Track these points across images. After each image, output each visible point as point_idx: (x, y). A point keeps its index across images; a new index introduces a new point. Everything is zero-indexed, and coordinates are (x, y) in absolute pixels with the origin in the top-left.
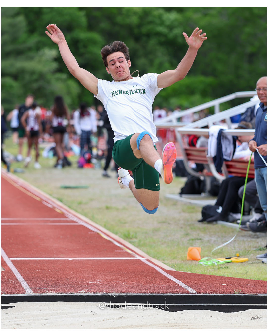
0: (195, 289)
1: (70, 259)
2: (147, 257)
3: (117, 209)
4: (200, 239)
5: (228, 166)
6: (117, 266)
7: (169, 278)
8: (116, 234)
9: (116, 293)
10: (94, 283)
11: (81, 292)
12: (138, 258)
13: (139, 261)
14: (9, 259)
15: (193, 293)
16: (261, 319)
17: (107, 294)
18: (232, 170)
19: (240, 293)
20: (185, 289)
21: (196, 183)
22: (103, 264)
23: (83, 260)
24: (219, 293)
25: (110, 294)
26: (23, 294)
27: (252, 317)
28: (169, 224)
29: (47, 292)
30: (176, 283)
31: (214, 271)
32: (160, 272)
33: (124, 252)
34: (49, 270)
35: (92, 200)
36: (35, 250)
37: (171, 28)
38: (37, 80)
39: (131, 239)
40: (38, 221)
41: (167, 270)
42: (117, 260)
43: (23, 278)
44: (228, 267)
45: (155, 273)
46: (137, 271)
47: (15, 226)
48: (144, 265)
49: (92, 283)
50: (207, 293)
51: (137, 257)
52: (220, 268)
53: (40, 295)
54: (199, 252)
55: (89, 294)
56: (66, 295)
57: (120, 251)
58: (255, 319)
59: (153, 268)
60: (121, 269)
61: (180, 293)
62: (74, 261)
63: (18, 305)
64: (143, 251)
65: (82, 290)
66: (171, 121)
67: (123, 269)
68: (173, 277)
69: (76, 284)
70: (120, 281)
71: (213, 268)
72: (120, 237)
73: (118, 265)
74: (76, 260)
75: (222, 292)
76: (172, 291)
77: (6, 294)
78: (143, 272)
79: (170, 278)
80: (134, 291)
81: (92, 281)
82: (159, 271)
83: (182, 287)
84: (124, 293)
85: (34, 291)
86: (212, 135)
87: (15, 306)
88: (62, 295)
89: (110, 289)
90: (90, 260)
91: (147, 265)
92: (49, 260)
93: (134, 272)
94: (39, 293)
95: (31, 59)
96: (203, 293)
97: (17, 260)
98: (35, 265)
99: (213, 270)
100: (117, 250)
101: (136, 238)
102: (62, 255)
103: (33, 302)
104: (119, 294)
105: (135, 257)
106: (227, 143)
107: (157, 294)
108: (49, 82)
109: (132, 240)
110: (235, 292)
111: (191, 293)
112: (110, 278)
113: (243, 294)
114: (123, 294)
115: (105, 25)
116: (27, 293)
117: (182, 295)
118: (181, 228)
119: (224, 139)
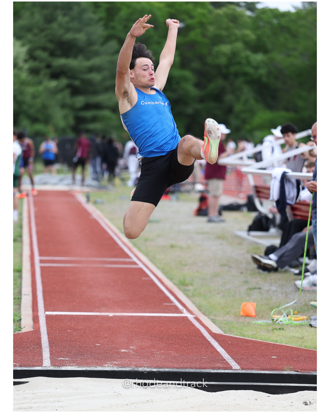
0: (239, 363)
1: (111, 315)
2: (196, 314)
3: (182, 248)
4: (260, 288)
7: (213, 346)
8: (171, 280)
9: (147, 367)
10: (126, 351)
11: (107, 365)
12: (186, 314)
13: (186, 318)
14: (45, 313)
15: (237, 370)
16: (314, 405)
17: (136, 369)
19: (291, 370)
20: (228, 363)
22: (145, 323)
23: (124, 316)
24: (267, 369)
25: (140, 369)
26: (40, 367)
27: (304, 403)
28: (230, 267)
29: (68, 364)
30: (220, 354)
31: (267, 333)
32: (205, 336)
33: (172, 306)
34: (82, 330)
35: (159, 236)
36: (78, 301)
37: (257, 68)
39: (186, 285)
40: (95, 262)
41: (214, 333)
42: (161, 317)
43: (49, 341)
44: (283, 329)
45: (199, 338)
46: (179, 334)
47: (69, 267)
48: (190, 324)
49: (123, 352)
50: (252, 369)
52: (275, 329)
54: (254, 308)
55: (116, 368)
56: (89, 369)
57: (168, 304)
58: (307, 405)
59: (198, 329)
60: (162, 331)
61: (222, 369)
62: (114, 318)
63: (33, 381)
64: (194, 303)
65: (109, 363)
66: (241, 158)
67: (164, 330)
68: (218, 344)
69: (105, 353)
70: (157, 349)
71: (266, 328)
72: (175, 284)
73: (160, 325)
74: (117, 316)
75: (270, 369)
76: (212, 366)
77: (20, 366)
78: (186, 335)
80: (168, 366)
81: (125, 349)
82: (204, 334)
83: (225, 360)
84: (157, 368)
85: (53, 364)
87: (28, 382)
88: (85, 369)
89: (142, 361)
90: (132, 316)
91: (193, 325)
92: (87, 316)
93: (176, 335)
94: (58, 366)
96: (248, 369)
97: (52, 315)
98: (69, 323)
101: (192, 285)
102: (104, 309)
104: (150, 369)
105: (182, 313)
107: (194, 370)
109: (187, 288)
110: (286, 369)
111: (234, 370)
112: (147, 344)
113: (295, 371)
114: (155, 370)
115: (196, 65)
116: (44, 365)
117: (223, 371)
118: (242, 273)
119: (288, 182)
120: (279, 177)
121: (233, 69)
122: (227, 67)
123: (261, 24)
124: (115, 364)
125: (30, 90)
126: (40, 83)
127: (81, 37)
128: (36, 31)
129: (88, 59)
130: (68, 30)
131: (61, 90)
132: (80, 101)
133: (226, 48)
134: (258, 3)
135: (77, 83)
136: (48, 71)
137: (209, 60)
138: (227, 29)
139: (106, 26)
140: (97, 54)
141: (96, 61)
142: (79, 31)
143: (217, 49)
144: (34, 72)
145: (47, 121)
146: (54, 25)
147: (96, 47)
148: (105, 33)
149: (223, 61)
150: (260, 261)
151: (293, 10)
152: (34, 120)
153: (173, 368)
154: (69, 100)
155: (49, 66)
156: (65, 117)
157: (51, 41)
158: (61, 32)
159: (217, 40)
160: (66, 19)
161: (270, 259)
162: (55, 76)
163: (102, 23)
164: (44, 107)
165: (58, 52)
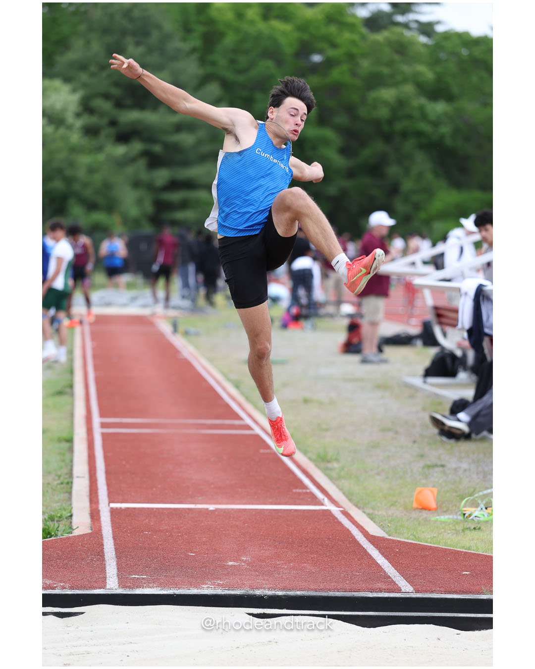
0: (411, 583)
1: (212, 507)
2: (344, 506)
3: (321, 404)
4: (443, 466)
6: (287, 525)
7: (370, 556)
9: (269, 589)
10: (235, 565)
11: (206, 586)
12: (328, 506)
13: (328, 513)
14: (109, 505)
15: (408, 592)
17: (251, 592)
20: (395, 582)
22: (264, 520)
23: (232, 509)
24: (456, 592)
25: (258, 592)
26: (102, 590)
28: (397, 433)
29: (145, 585)
30: (382, 568)
32: (358, 540)
33: (307, 493)
34: (167, 532)
37: (436, 124)
39: (329, 462)
40: (186, 426)
41: (372, 535)
42: (291, 510)
43: (116, 550)
44: (480, 529)
45: (350, 543)
46: (318, 536)
47: (147, 434)
48: (334, 522)
49: (232, 566)
50: (432, 592)
51: (326, 506)
52: (467, 529)
53: (130, 592)
54: (434, 496)
55: (219, 590)
56: (178, 592)
57: (300, 491)
59: (348, 530)
60: (292, 533)
61: (385, 592)
62: (216, 513)
63: (90, 611)
64: (341, 489)
65: (209, 583)
66: (413, 264)
67: (295, 531)
68: (379, 552)
69: (202, 567)
70: (283, 561)
71: (454, 528)
72: (310, 459)
73: (288, 523)
74: (221, 510)
75: (460, 591)
76: (370, 587)
77: (72, 588)
78: (329, 539)
79: (372, 555)
80: (301, 587)
81: (234, 561)
82: (356, 537)
83: (389, 577)
84: (283, 589)
85: (122, 584)
87: (83, 613)
88: (171, 592)
89: (260, 580)
90: (245, 510)
91: (340, 523)
92: (175, 510)
93: (313, 538)
94: (129, 588)
96: (426, 591)
97: (121, 508)
98: (147, 521)
99: (454, 534)
100: (295, 487)
101: (337, 460)
102: (200, 498)
104: (274, 592)
105: (322, 504)
107: (342, 593)
109: (329, 465)
110: (485, 591)
111: (404, 592)
112: (267, 553)
114: (280, 593)
115: (342, 119)
116: (108, 587)
117: (386, 595)
118: (415, 442)
119: (485, 301)
120: (472, 293)
121: (399, 126)
122: (390, 122)
123: (443, 56)
124: (219, 585)
125: (85, 160)
126: (100, 149)
128: (93, 68)
131: (133, 160)
132: (162, 176)
133: (388, 94)
134: (438, 23)
135: (157, 148)
136: (112, 131)
137: (362, 112)
138: (390, 64)
139: (202, 61)
143: (373, 95)
144: (91, 131)
145: (111, 207)
148: (201, 72)
149: (384, 113)
150: (443, 424)
152: (91, 206)
153: (309, 589)
154: (144, 176)
155: (113, 123)
156: (139, 202)
157: (117, 84)
159: (375, 81)
160: (142, 49)
161: (459, 420)
162: (124, 137)
163: (195, 56)
164: (107, 186)
165: (128, 102)
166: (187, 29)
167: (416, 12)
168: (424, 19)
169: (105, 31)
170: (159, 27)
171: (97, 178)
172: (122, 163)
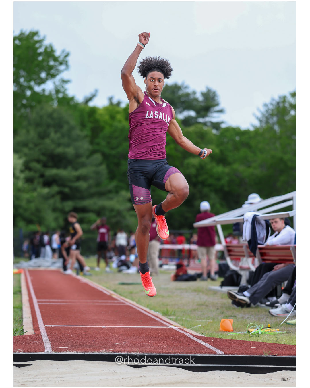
0: (222, 351)
1: (104, 327)
2: (179, 327)
4: (235, 316)
5: (262, 254)
6: (148, 332)
9: (140, 352)
10: (119, 344)
11: (103, 351)
12: (171, 327)
13: (171, 329)
14: (44, 326)
15: (221, 354)
16: (291, 380)
17: (129, 353)
18: (266, 258)
19: (270, 354)
20: (212, 351)
21: (235, 277)
22: (135, 331)
23: (116, 327)
24: (248, 354)
25: (133, 354)
26: (42, 352)
27: (282, 379)
28: (207, 306)
29: (67, 350)
30: (204, 346)
33: (159, 323)
34: (79, 334)
36: (73, 320)
38: (115, 216)
41: (197, 336)
42: (149, 328)
43: (49, 339)
44: (259, 336)
45: (185, 338)
46: (166, 336)
48: (176, 332)
49: (117, 345)
50: (234, 354)
52: (252, 336)
53: (59, 353)
54: (231, 324)
55: (111, 353)
56: (87, 353)
57: (154, 322)
58: (285, 380)
59: (184, 334)
60: (151, 335)
62: (107, 329)
63: (36, 363)
64: (178, 323)
65: (105, 350)
67: (153, 334)
68: (202, 341)
69: (100, 345)
70: (147, 343)
71: (244, 336)
74: (109, 328)
76: (198, 351)
77: (24, 352)
78: (172, 337)
79: (198, 342)
80: (158, 352)
82: (189, 336)
83: (209, 349)
84: (148, 353)
85: (53, 350)
86: (247, 220)
87: (31, 365)
88: (83, 353)
89: (134, 349)
93: (163, 336)
94: (58, 351)
95: (111, 199)
96: (231, 354)
97: (51, 327)
98: (67, 331)
100: (152, 321)
101: (174, 315)
102: (97, 324)
103: (52, 360)
104: (142, 354)
105: (168, 326)
106: (261, 228)
107: (182, 354)
108: (124, 217)
110: (265, 354)
111: (219, 354)
112: (137, 341)
113: (273, 355)
114: (146, 354)
116: (46, 351)
117: (208, 355)
118: (218, 309)
119: (258, 225)
121: (200, 179)
122: (196, 176)
123: (225, 140)
124: (110, 350)
125: (26, 196)
126: (34, 190)
127: (70, 151)
128: (31, 145)
129: (76, 169)
130: (59, 145)
131: (53, 196)
132: (69, 205)
134: (222, 122)
135: (67, 190)
136: (41, 180)
139: (92, 142)
140: (83, 165)
141: (82, 171)
142: (68, 145)
143: (187, 161)
144: (29, 180)
145: (40, 222)
146: (47, 141)
147: (83, 159)
148: (90, 147)
151: (252, 129)
152: (29, 222)
153: (163, 353)
154: (59, 205)
155: (42, 176)
156: (56, 219)
157: (44, 154)
158: (53, 146)
160: (58, 135)
162: (47, 184)
163: (88, 139)
164: (38, 210)
165: (50, 164)
166: (83, 125)
167: (210, 117)
168: (214, 120)
169: (38, 125)
170: (67, 123)
171: (33, 206)
172: (46, 198)
